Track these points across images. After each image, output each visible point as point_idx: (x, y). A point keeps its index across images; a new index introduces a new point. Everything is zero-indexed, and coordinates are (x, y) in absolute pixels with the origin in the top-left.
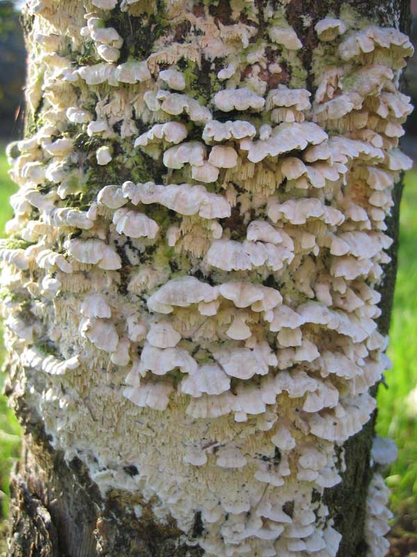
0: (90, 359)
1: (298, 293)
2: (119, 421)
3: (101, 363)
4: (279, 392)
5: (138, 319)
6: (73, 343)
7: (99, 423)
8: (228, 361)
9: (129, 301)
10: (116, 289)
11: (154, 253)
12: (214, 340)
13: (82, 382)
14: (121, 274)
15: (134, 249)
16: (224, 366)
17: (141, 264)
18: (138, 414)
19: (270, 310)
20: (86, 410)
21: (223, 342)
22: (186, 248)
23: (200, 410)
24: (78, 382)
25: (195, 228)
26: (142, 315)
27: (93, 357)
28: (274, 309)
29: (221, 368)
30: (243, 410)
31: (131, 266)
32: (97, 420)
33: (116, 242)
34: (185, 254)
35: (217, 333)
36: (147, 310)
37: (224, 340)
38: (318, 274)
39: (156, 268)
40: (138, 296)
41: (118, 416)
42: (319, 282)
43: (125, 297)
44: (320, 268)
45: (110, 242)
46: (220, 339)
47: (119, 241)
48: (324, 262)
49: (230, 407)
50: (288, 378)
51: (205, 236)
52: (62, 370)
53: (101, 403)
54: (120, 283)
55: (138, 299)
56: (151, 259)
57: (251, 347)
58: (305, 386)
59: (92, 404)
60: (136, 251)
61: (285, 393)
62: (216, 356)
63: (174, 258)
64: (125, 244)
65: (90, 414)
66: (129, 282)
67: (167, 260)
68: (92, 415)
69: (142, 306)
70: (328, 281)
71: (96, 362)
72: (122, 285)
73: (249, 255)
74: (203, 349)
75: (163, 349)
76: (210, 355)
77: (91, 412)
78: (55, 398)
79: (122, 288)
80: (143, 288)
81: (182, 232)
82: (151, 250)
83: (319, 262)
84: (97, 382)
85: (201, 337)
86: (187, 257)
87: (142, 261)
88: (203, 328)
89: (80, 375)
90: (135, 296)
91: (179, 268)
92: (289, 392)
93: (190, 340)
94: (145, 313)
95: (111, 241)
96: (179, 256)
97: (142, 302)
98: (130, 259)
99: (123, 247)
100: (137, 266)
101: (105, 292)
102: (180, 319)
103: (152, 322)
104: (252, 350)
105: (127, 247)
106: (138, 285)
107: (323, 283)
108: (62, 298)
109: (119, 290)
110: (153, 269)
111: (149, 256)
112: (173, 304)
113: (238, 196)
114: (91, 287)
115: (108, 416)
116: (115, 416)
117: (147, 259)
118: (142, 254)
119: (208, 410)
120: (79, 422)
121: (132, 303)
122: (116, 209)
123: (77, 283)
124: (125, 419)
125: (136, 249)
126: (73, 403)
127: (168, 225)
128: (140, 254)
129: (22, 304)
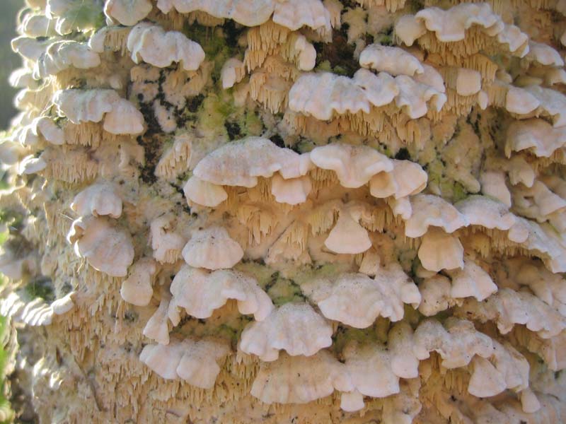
0: (92, 299)
1: (451, 182)
2: (140, 411)
3: (109, 305)
4: (425, 355)
5: (171, 223)
6: (71, 275)
7: (109, 414)
8: (329, 295)
9: (157, 195)
10: (137, 174)
11: (199, 108)
12: (304, 262)
13: (82, 341)
14: (146, 149)
15: (168, 105)
16: (319, 304)
17: (178, 130)
18: (171, 398)
19: (405, 198)
20: (88, 391)
21: (320, 267)
22: (254, 96)
23: (277, 388)
24: (75, 342)
25: (270, 62)
26: (179, 219)
27: (98, 295)
28: (412, 198)
29: (316, 308)
30: (356, 389)
31: (163, 134)
32: (106, 410)
33: (140, 96)
34: (252, 107)
35: (308, 250)
36: (187, 210)
37: (321, 263)
38: (484, 157)
39: (202, 133)
40: (172, 185)
41: (139, 402)
42: (485, 171)
43: (151, 188)
44: (487, 146)
45: (131, 97)
46: (314, 262)
47: (145, 96)
48: (493, 138)
49: (333, 384)
50: (440, 330)
51: (287, 75)
52: (47, 318)
53: (110, 378)
54: (143, 165)
55: (172, 190)
56: (195, 119)
57: (371, 272)
58: (472, 345)
59: (98, 380)
60: (172, 109)
61: (435, 358)
62: (306, 289)
63: (233, 116)
64: (154, 99)
65: (94, 399)
66: (158, 161)
67: (221, 118)
68: (97, 400)
69: (179, 203)
70: (500, 168)
71: (101, 303)
72: (147, 168)
73: (364, 88)
74: (284, 279)
75: (210, 271)
76: (296, 289)
77: (95, 394)
78: (45, 371)
79: (146, 173)
80: (180, 171)
81: (246, 67)
82: (195, 103)
83: (485, 135)
84: (104, 339)
85: (280, 256)
86: (257, 113)
87: (180, 123)
88: (283, 240)
89: (78, 330)
90: (167, 185)
91: (243, 131)
92: (443, 355)
93: (261, 262)
94: (184, 215)
95: (133, 95)
96: (241, 112)
97: (179, 195)
98: (161, 123)
99: (151, 104)
100: (173, 133)
101: (118, 179)
102: (243, 222)
103: (194, 228)
104: (372, 277)
105: (157, 103)
106: (173, 164)
107: (494, 171)
108: (58, 200)
109: (142, 176)
110: (198, 136)
111: (191, 114)
112: (226, 182)
113: (343, 12)
114: (97, 175)
115: (123, 402)
116: (134, 401)
117: (189, 119)
118: (181, 112)
119: (291, 388)
120: (81, 414)
121: (162, 197)
122: (134, 26)
123: (73, 166)
124: (151, 408)
125: (172, 105)
126: (70, 379)
127: (224, 60)
128: (178, 113)
129: (10, 223)
